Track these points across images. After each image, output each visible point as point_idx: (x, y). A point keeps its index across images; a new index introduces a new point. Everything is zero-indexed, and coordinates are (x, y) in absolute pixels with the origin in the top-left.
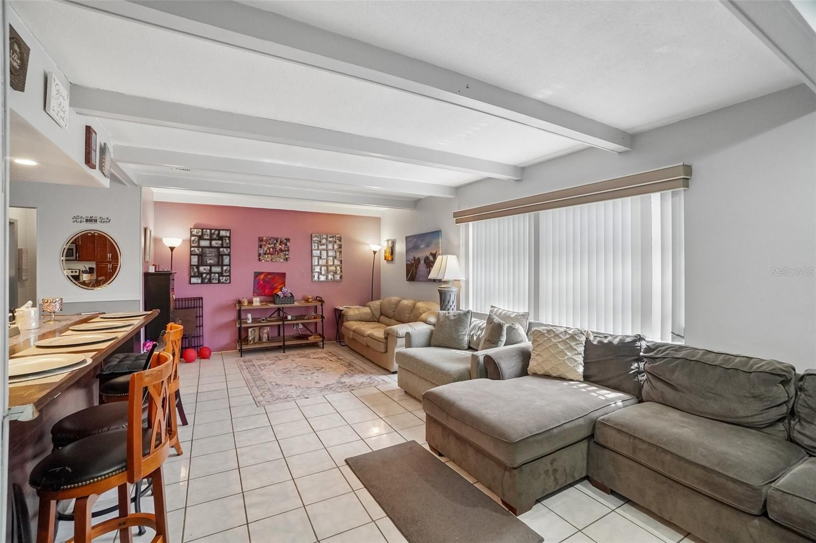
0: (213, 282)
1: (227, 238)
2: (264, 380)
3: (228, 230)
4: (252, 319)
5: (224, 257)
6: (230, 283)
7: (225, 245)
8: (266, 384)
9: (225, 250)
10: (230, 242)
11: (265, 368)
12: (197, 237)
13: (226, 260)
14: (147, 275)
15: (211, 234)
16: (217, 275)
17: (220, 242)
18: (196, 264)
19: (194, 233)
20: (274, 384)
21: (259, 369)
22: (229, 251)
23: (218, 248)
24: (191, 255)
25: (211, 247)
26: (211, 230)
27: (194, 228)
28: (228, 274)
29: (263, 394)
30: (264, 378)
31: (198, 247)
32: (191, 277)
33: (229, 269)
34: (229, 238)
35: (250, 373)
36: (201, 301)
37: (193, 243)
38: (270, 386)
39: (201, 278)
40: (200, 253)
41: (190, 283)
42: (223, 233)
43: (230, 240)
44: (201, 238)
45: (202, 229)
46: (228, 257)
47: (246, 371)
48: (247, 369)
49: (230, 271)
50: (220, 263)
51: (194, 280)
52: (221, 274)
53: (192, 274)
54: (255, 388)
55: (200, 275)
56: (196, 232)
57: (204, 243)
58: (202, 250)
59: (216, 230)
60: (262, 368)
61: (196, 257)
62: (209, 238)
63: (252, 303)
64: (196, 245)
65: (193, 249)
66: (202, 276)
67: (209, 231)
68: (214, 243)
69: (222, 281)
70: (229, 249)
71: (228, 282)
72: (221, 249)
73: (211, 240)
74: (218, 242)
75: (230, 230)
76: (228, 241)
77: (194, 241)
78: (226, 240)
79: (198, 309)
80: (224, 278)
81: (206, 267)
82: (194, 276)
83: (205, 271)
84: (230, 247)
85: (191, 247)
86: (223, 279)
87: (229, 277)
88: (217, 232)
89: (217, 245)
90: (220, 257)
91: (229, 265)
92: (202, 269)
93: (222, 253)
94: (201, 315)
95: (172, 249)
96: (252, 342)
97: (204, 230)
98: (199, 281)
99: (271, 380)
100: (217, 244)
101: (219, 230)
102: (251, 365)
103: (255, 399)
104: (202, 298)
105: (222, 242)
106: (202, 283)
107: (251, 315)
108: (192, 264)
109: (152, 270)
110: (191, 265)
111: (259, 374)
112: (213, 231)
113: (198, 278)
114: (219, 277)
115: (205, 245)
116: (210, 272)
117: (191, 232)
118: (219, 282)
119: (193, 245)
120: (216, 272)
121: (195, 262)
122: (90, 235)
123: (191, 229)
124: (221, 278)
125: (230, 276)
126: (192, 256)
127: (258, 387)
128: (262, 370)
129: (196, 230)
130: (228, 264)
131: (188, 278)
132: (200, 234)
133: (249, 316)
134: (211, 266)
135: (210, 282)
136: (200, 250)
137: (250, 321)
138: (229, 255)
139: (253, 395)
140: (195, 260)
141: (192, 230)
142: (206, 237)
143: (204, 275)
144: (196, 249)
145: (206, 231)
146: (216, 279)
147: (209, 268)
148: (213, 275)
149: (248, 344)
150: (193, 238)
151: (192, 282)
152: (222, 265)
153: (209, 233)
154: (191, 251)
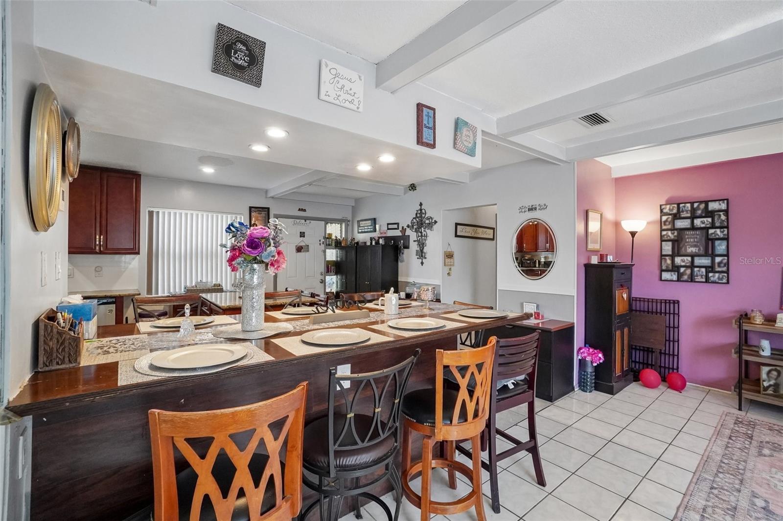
0: (697, 280)
1: (721, 213)
2: (741, 481)
3: (723, 200)
4: (772, 349)
5: (717, 243)
6: (728, 283)
7: (717, 224)
8: (739, 491)
9: (718, 231)
10: (728, 219)
11: (771, 456)
12: (670, 216)
13: (721, 247)
14: (588, 267)
15: (693, 210)
16: (703, 270)
17: (710, 220)
18: (670, 253)
19: (666, 210)
20: (760, 503)
21: (753, 451)
22: (726, 232)
23: (707, 229)
24: (662, 241)
25: (693, 228)
26: (692, 203)
27: (666, 205)
28: (725, 269)
29: (709, 510)
30: (748, 474)
31: (673, 229)
32: (662, 271)
33: (725, 261)
34: (726, 212)
35: (727, 447)
36: (676, 305)
37: (665, 225)
38: (744, 504)
39: (676, 273)
40: (676, 238)
41: (661, 280)
42: (713, 206)
43: (727, 215)
44: (676, 216)
45: (678, 205)
46: (725, 243)
47: (722, 441)
48: (730, 438)
49: (727, 264)
50: (710, 252)
51: (666, 276)
52: (710, 269)
53: (664, 268)
54: (705, 487)
55: (675, 268)
56: (670, 209)
57: (680, 224)
58: (678, 234)
59: (701, 202)
60: (766, 451)
61: (670, 243)
62: (689, 215)
63: (775, 321)
64: (669, 227)
65: (664, 233)
66: (678, 272)
67: (689, 205)
68: (698, 222)
69: (712, 279)
70: (726, 230)
71: (725, 281)
72: (711, 231)
73: (693, 217)
74: (705, 219)
75: (727, 200)
76: (723, 217)
77: (665, 222)
78: (720, 216)
79: (672, 316)
80: (717, 275)
81: (685, 258)
82: (667, 271)
83: (683, 264)
84: (727, 227)
85: (662, 230)
86: (714, 276)
87: (726, 275)
88: (702, 206)
89: (703, 226)
90: (710, 242)
91: (727, 255)
92: (678, 260)
93: (713, 236)
94: (676, 325)
95: (633, 234)
96: (770, 391)
97: (681, 205)
98: (675, 277)
99: (760, 491)
100: (703, 223)
101: (706, 203)
102: (746, 434)
103: (681, 510)
104: (678, 302)
105: (713, 220)
106: (678, 280)
107: (770, 343)
108: (664, 253)
109: (595, 260)
110: (662, 255)
111: (745, 461)
112: (696, 205)
113: (673, 273)
114: (707, 273)
115: (682, 227)
116: (692, 266)
117: (661, 211)
118: (707, 280)
119: (664, 227)
120: (702, 265)
121: (668, 250)
122: (531, 224)
123: (661, 206)
124: (711, 275)
125: (727, 272)
126: (663, 243)
127: (712, 488)
128: (760, 454)
129: (668, 206)
130: (725, 253)
131: (657, 272)
132: (675, 211)
133: (766, 344)
134: (693, 256)
135: (692, 279)
136: (676, 234)
137: (767, 352)
138: (726, 239)
139: (686, 500)
140: (668, 248)
141: (663, 207)
142: (684, 215)
143: (682, 270)
144: (669, 233)
145: (684, 207)
146: (702, 276)
147: (689, 259)
148: (696, 269)
149: (759, 392)
150: (664, 218)
151: (663, 279)
152: (713, 256)
153: (690, 209)
154: (661, 236)
